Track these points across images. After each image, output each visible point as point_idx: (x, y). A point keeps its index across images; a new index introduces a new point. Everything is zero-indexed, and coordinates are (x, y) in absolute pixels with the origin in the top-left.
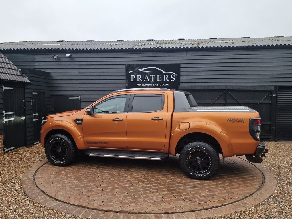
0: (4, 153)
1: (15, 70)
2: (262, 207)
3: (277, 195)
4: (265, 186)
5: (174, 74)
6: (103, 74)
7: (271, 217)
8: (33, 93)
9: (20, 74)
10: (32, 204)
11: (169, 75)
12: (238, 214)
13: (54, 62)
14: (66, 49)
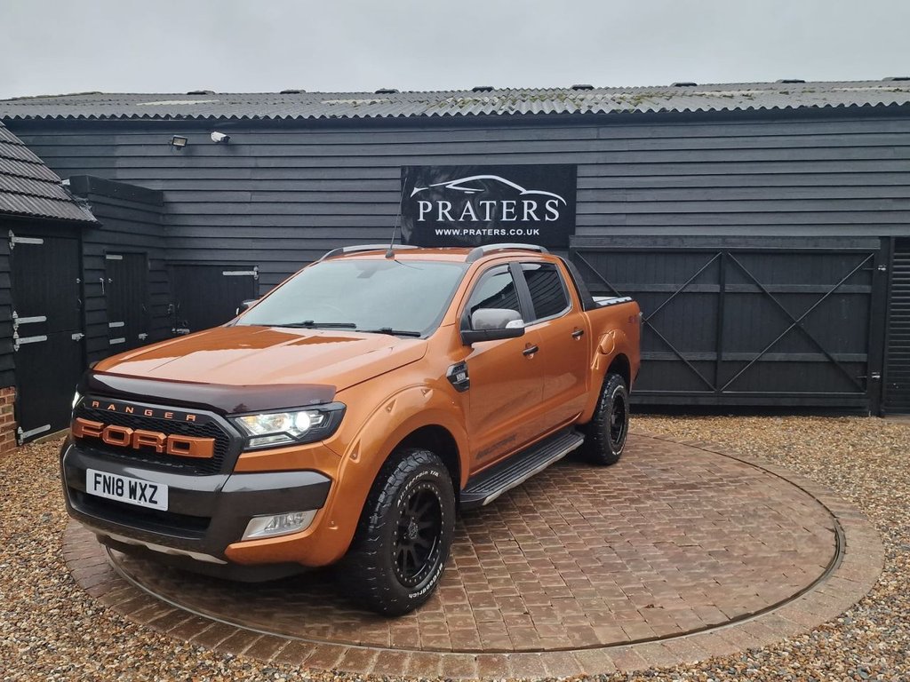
0: (18, 445)
1: (51, 182)
2: (835, 637)
3: (885, 596)
4: (844, 565)
5: (556, 199)
6: (327, 197)
7: (865, 671)
8: (109, 257)
9: (65, 197)
10: (90, 612)
11: (541, 200)
12: (755, 659)
13: (174, 160)
14: (212, 117)
